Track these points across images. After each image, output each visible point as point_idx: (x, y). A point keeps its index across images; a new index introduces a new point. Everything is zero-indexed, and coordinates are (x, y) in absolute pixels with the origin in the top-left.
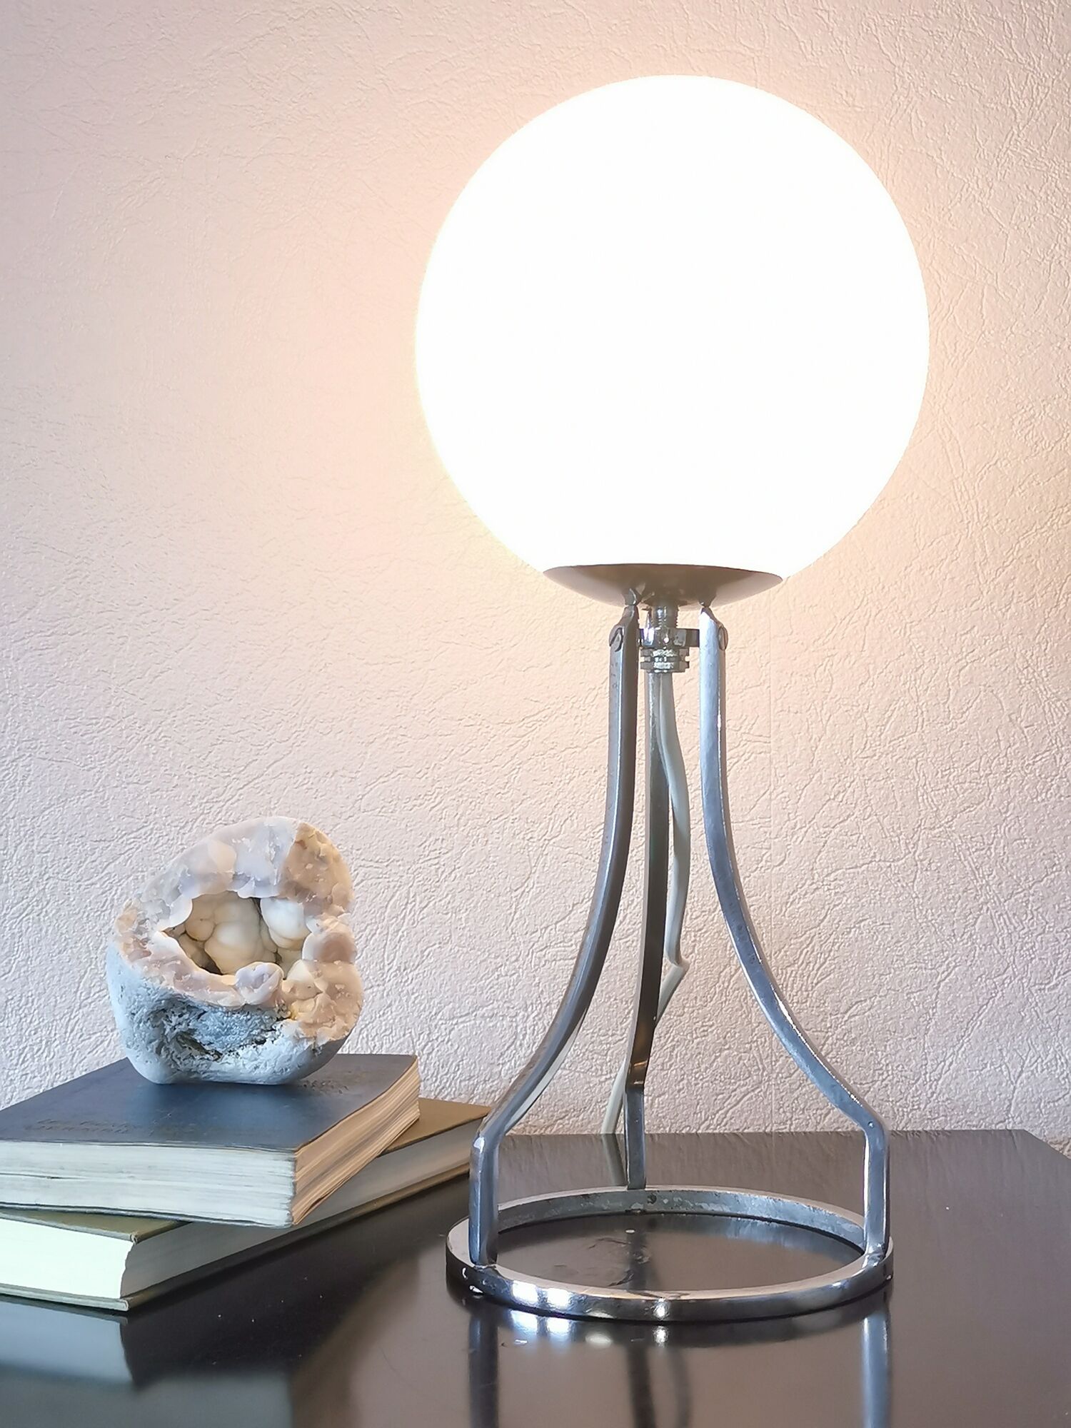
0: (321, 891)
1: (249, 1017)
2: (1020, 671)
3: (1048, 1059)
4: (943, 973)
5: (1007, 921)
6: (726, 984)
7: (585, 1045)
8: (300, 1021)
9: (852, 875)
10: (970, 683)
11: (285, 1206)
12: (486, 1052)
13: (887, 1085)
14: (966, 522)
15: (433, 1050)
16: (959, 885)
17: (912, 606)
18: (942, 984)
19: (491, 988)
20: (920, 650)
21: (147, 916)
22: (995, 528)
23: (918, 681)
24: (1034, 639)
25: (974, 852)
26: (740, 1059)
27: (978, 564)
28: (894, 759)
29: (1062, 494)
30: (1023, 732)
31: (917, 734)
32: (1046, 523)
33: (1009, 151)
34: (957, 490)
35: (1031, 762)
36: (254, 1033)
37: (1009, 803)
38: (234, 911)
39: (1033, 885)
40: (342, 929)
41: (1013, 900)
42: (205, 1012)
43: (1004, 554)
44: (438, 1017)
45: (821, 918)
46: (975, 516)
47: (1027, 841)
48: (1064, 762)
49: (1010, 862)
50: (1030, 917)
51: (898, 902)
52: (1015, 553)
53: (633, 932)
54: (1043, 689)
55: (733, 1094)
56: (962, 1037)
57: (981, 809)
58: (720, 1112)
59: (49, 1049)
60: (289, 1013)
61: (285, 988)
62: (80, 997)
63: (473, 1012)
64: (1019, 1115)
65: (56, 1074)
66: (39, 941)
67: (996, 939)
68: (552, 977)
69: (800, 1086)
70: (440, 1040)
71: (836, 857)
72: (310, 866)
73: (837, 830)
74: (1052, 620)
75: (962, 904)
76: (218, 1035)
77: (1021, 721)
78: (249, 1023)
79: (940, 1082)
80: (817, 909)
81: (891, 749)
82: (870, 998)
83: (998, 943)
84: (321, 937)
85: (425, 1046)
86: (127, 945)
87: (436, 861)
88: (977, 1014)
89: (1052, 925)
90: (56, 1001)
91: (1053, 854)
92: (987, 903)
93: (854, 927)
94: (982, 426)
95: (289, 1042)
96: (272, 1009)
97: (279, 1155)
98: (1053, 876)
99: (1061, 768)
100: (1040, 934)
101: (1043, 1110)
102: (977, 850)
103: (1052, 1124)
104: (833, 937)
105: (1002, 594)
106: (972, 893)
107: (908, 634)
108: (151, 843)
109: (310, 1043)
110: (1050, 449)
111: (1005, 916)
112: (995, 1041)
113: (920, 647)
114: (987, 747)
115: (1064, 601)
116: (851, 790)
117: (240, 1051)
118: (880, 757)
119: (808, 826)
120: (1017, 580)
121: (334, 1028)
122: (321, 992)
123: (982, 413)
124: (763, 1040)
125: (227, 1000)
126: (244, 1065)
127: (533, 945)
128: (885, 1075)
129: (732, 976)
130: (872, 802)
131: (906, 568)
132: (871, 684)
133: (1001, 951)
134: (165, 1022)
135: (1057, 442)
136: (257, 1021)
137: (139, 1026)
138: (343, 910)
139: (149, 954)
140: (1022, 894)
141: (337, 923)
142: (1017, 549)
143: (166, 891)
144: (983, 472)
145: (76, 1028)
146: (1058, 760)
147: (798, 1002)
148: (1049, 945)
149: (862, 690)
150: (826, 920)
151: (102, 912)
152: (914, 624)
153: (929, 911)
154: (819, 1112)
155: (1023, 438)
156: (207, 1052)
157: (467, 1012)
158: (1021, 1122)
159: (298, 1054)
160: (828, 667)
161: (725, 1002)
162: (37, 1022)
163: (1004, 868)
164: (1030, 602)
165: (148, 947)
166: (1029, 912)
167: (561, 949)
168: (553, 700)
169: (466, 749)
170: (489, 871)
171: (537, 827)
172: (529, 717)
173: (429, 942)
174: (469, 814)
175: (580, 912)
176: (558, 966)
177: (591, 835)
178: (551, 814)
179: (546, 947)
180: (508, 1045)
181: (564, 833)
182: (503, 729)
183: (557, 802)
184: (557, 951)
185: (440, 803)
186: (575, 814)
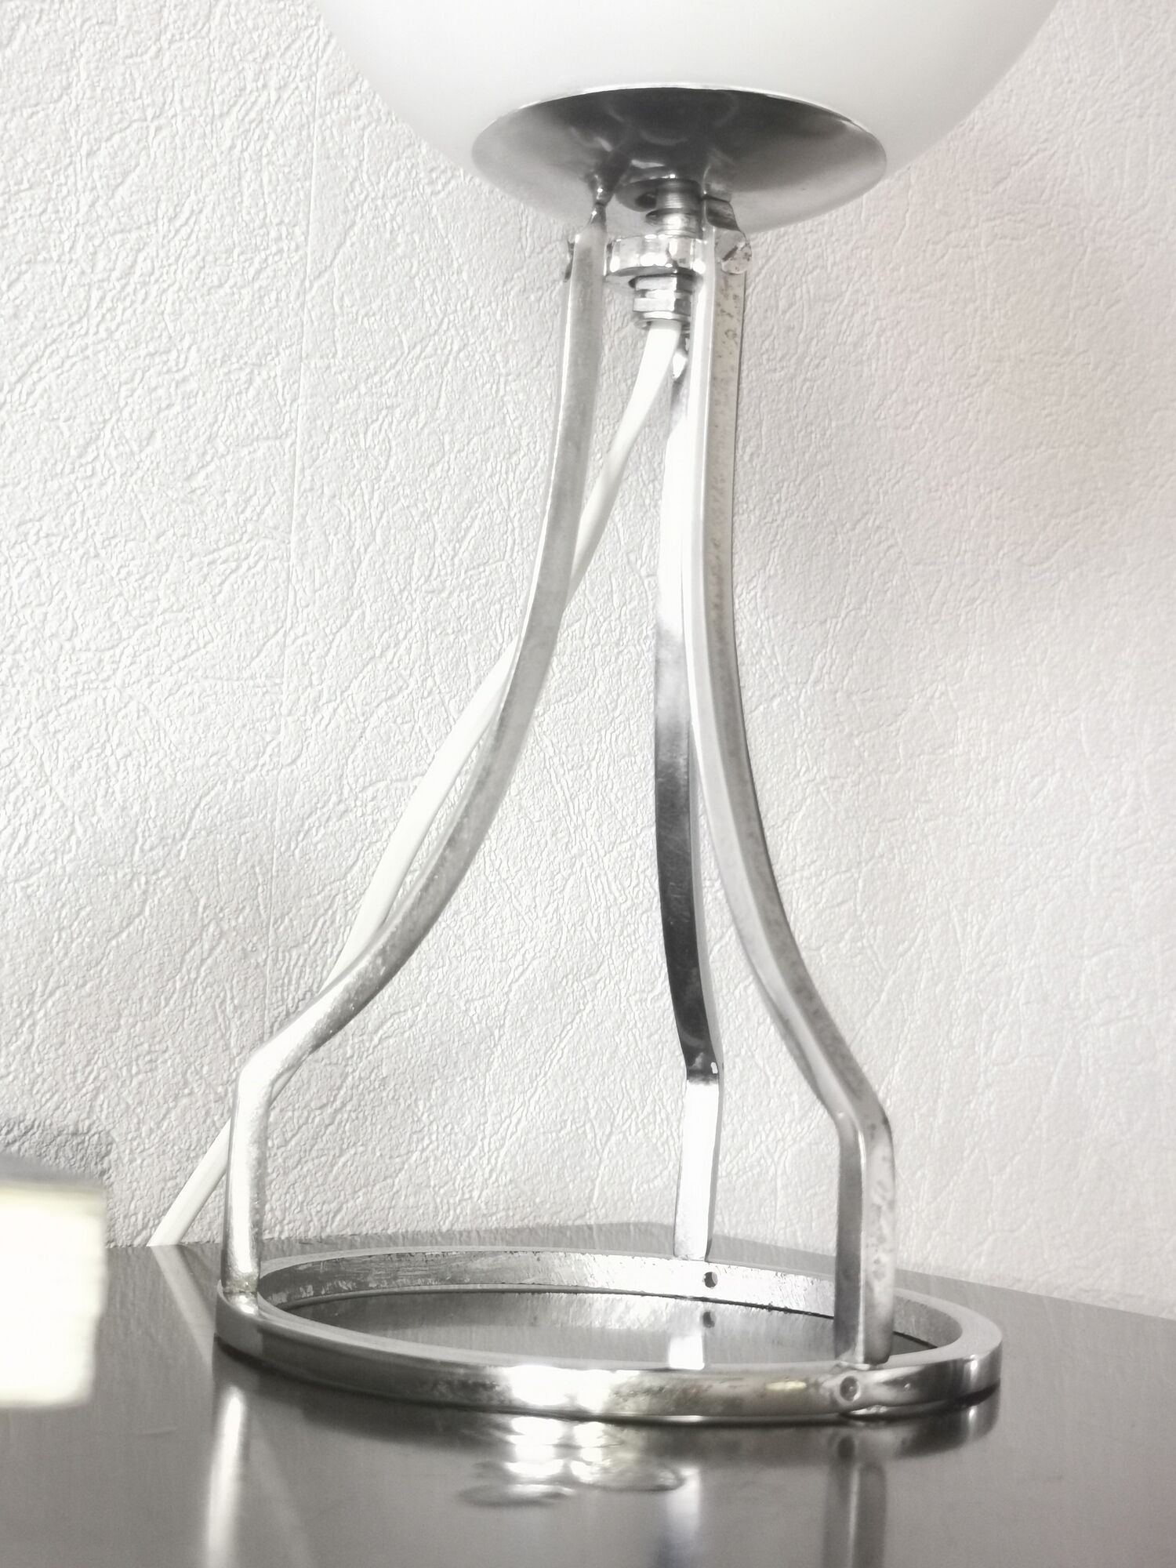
3: (645, 1113)
4: (517, 968)
5: (606, 887)
6: (193, 975)
13: (427, 1159)
16: (547, 823)
17: (510, 347)
18: (515, 987)
20: (516, 424)
23: (511, 475)
25: (569, 771)
28: (471, 600)
30: (643, 583)
31: (504, 563)
37: (619, 695)
41: (615, 853)
45: (350, 862)
49: (614, 791)
50: (631, 883)
53: (41, 868)
56: (537, 1076)
57: (582, 700)
64: (604, 1205)
67: (592, 915)
69: (299, 1162)
73: (380, 711)
79: (500, 1153)
81: (467, 582)
82: (413, 1008)
83: (592, 922)
88: (558, 1039)
100: (646, 911)
101: (635, 1196)
102: (573, 767)
107: (502, 392)
111: (604, 879)
112: (580, 1083)
114: (595, 601)
118: (450, 594)
128: (426, 1141)
129: (203, 961)
130: (435, 670)
131: (505, 282)
133: (595, 936)
140: (627, 845)
149: (431, 475)
153: (505, 863)
158: (607, 1216)
160: (385, 426)
163: (607, 801)
166: (634, 875)
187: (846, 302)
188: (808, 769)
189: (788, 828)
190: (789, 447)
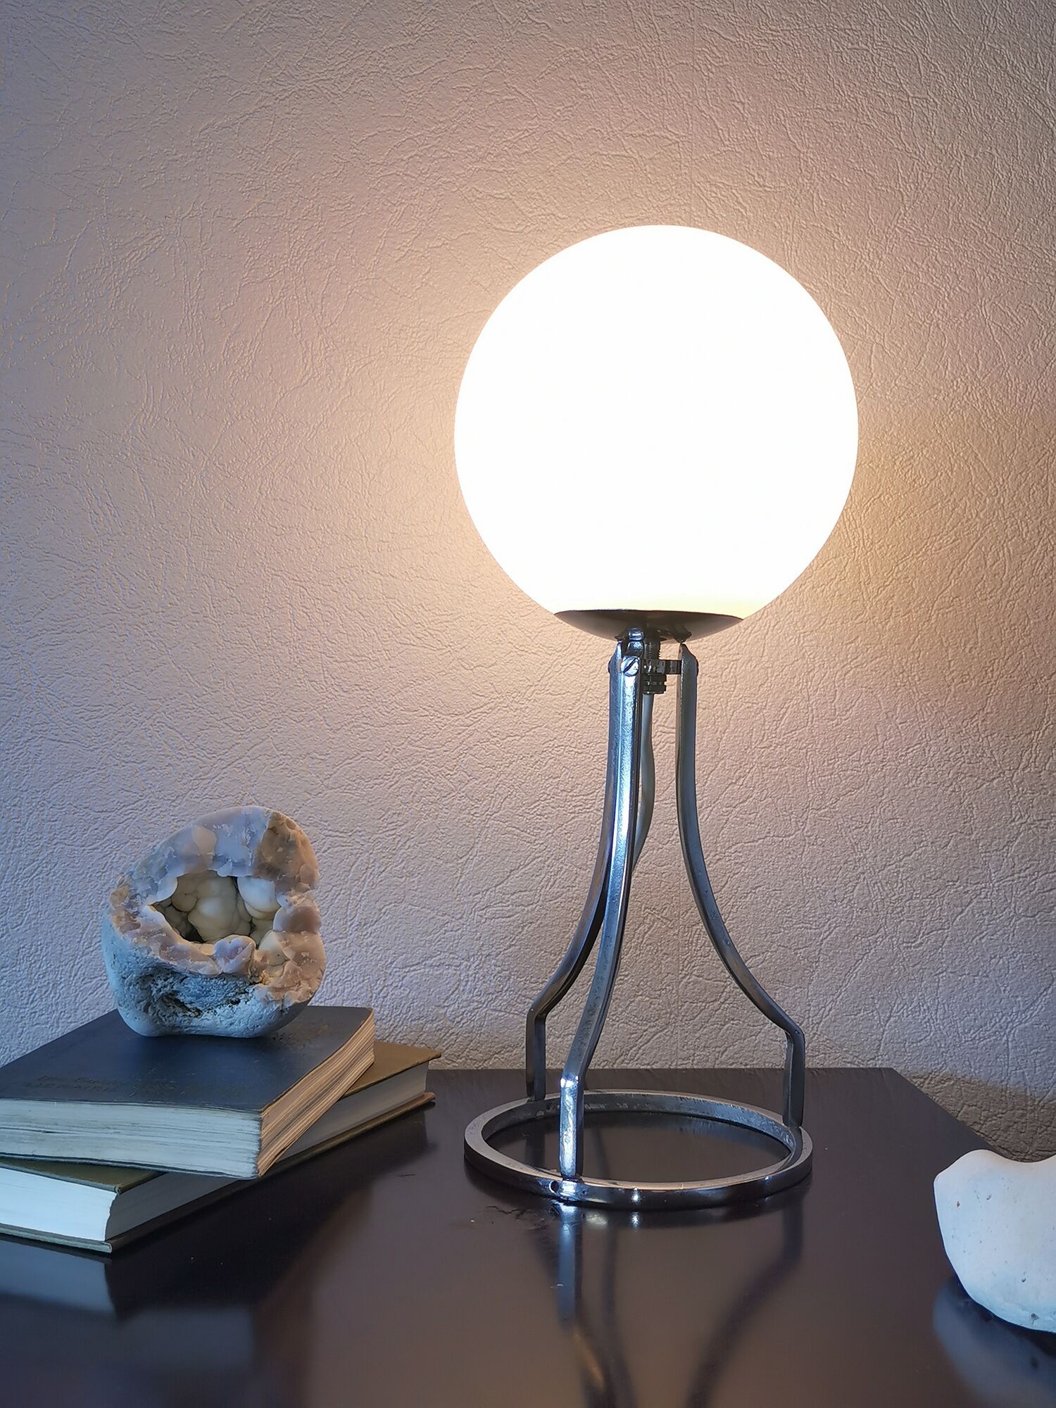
0: (291, 870)
1: (225, 982)
2: (896, 675)
4: (825, 932)
5: (881, 888)
6: (641, 940)
7: (519, 991)
8: (270, 985)
9: (749, 848)
10: (854, 685)
11: (251, 1160)
12: (433, 995)
14: (853, 547)
15: (389, 993)
16: (841, 858)
17: (806, 618)
18: (825, 942)
19: (439, 941)
21: (138, 892)
22: (878, 552)
23: (809, 683)
24: (909, 649)
25: (853, 830)
26: (651, 1003)
27: (862, 583)
28: (787, 749)
29: (935, 524)
30: (898, 728)
31: (807, 728)
32: (921, 549)
33: (896, 229)
34: (846, 519)
35: (904, 753)
36: (229, 995)
37: (884, 788)
38: (214, 886)
39: (903, 858)
40: (308, 904)
41: (886, 870)
42: (187, 977)
43: (885, 575)
44: (393, 966)
45: (723, 884)
46: (861, 542)
47: (899, 820)
48: (931, 754)
49: (884, 838)
50: (900, 885)
51: (788, 872)
52: (894, 575)
53: (562, 894)
54: (915, 691)
55: (645, 1033)
56: (840, 987)
57: (861, 793)
58: (634, 1049)
59: (56, 991)
60: (261, 978)
61: (257, 957)
62: (83, 945)
63: (423, 961)
64: (887, 1054)
65: (62, 1012)
66: (47, 897)
67: (870, 904)
68: (491, 932)
70: (394, 985)
71: (736, 832)
72: (280, 850)
73: (738, 809)
74: (925, 632)
75: (843, 874)
76: (198, 997)
77: (897, 718)
78: (226, 986)
79: (821, 1025)
80: (719, 877)
81: (785, 741)
82: (763, 953)
83: (872, 907)
84: (289, 911)
85: (382, 990)
86: (119, 918)
87: (393, 832)
88: (853, 968)
89: (919, 892)
90: (62, 950)
91: (921, 832)
92: (864, 873)
93: (751, 892)
94: (868, 465)
95: (260, 1004)
96: (245, 976)
97: (247, 1115)
98: (920, 851)
99: (929, 759)
100: (908, 900)
101: (908, 1049)
102: (856, 828)
103: (915, 1062)
104: (732, 900)
105: (883, 609)
106: (851, 865)
107: (802, 642)
108: (147, 814)
109: (278, 1005)
110: (926, 486)
111: (879, 884)
112: (868, 990)
113: (811, 654)
114: (866, 741)
115: (935, 616)
116: (750, 775)
117: (217, 1010)
118: (775, 747)
119: (713, 805)
120: (896, 597)
121: (300, 992)
122: (289, 960)
123: (868, 454)
124: (671, 988)
125: (207, 968)
126: (221, 1021)
127: (476, 904)
129: (645, 934)
130: (768, 786)
132: (770, 684)
133: (875, 914)
134: (152, 985)
135: (932, 480)
136: (232, 986)
137: (129, 989)
138: (309, 887)
139: (138, 926)
140: (894, 866)
141: (304, 899)
142: (896, 571)
143: (155, 870)
144: (868, 504)
145: (79, 973)
146: (927, 751)
147: (701, 956)
148: (916, 909)
149: (761, 689)
150: (727, 886)
151: (103, 873)
152: (806, 634)
153: (815, 879)
154: (717, 1049)
155: (903, 475)
156: (189, 1010)
157: (417, 962)
158: (889, 1059)
159: (268, 1014)
160: (733, 670)
161: (640, 954)
162: (45, 968)
163: (879, 843)
164: (906, 617)
165: (138, 919)
166: (899, 881)
167: (500, 908)
168: (496, 695)
169: (420, 736)
170: (439, 841)
171: (481, 804)
172: (475, 709)
173: (386, 901)
174: (422, 792)
175: (517, 877)
176: (497, 923)
177: (527, 811)
178: (493, 793)
179: (487, 907)
180: (453, 989)
181: (504, 809)
182: (452, 719)
183: (498, 783)
184: (497, 910)
185: (397, 782)
186: (514, 793)
187: (1037, 552)
188: (1021, 817)
189: (1008, 850)
190: (999, 640)
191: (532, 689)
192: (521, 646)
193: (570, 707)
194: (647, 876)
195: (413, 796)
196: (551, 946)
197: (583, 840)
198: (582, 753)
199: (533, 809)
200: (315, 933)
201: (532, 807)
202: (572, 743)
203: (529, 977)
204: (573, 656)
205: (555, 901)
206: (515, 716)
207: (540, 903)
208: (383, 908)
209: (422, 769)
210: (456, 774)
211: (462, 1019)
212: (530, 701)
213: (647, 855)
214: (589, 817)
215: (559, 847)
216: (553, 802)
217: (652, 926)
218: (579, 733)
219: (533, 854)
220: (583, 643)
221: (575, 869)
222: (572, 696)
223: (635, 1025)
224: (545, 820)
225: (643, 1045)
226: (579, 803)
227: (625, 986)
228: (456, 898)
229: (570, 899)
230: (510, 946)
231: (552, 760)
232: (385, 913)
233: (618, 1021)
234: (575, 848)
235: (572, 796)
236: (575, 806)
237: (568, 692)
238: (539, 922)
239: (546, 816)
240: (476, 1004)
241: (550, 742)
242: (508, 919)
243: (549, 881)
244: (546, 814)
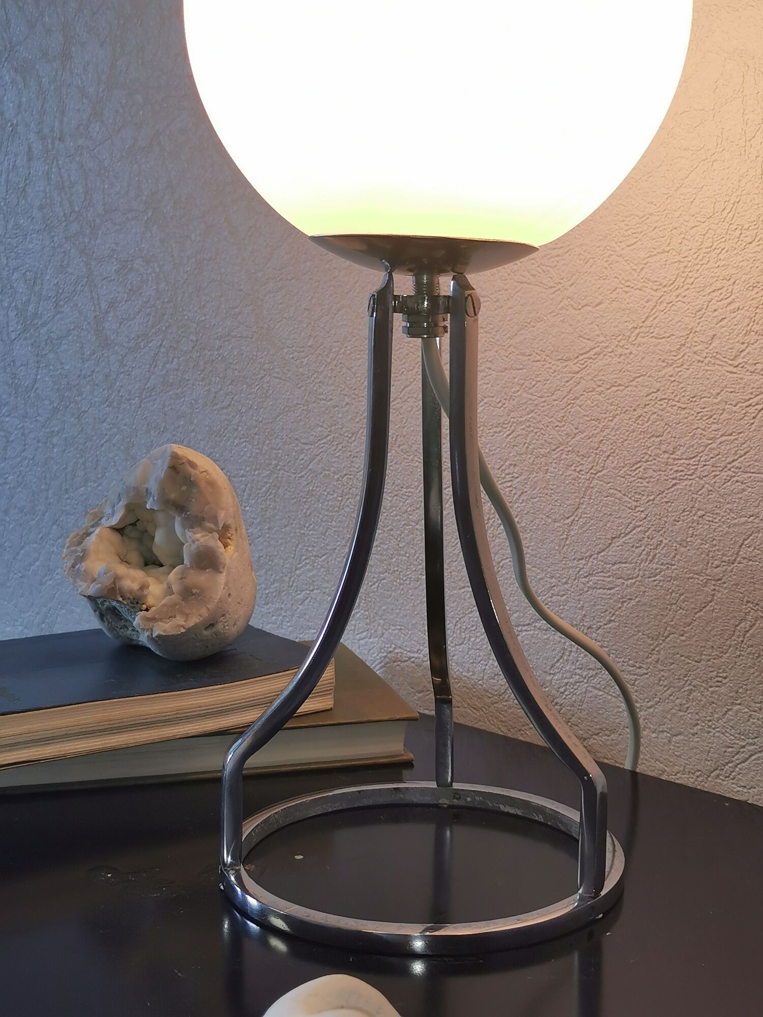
0: (194, 508)
8: (145, 614)
26: (750, 716)
40: (209, 544)
55: (741, 750)
60: (145, 606)
63: (533, 623)
72: (184, 488)
84: (194, 547)
86: (77, 535)
87: (509, 484)
109: (148, 633)
121: (168, 625)
122: (174, 593)
127: (579, 571)
139: (81, 544)
141: (205, 537)
143: (117, 496)
157: (528, 622)
165: (87, 539)
167: (602, 578)
168: (602, 338)
169: (534, 383)
170: (548, 498)
171: (586, 461)
172: (582, 354)
173: (503, 555)
174: (534, 444)
175: (618, 546)
176: (599, 594)
177: (629, 473)
178: (597, 449)
179: (589, 574)
180: (558, 657)
181: (607, 469)
182: (561, 365)
183: (601, 438)
184: (598, 580)
185: (514, 431)
186: (617, 451)
191: (637, 331)
192: (627, 281)
193: (674, 353)
194: (751, 563)
195: (527, 447)
196: (649, 629)
197: (683, 511)
198: (685, 408)
199: (635, 471)
200: (221, 572)
201: (634, 468)
202: (676, 396)
203: (627, 659)
204: (679, 291)
205: (653, 579)
206: (619, 363)
207: (639, 578)
208: (501, 562)
209: (535, 418)
210: (564, 425)
211: (565, 690)
212: (634, 345)
213: (751, 537)
214: (691, 485)
215: (658, 517)
216: (654, 464)
217: (754, 624)
218: (682, 385)
219: (634, 522)
220: (690, 275)
221: (675, 545)
222: (677, 340)
223: (733, 738)
224: (647, 485)
225: (740, 763)
226: (680, 468)
227: (723, 690)
228: (562, 561)
229: (669, 579)
230: (610, 621)
231: (655, 416)
232: (502, 567)
233: (714, 729)
234: (675, 520)
235: (674, 459)
236: (677, 471)
237: (673, 335)
238: (637, 599)
239: (647, 480)
240: (578, 677)
241: (653, 394)
242: (609, 592)
243: (648, 554)
244: (646, 478)
